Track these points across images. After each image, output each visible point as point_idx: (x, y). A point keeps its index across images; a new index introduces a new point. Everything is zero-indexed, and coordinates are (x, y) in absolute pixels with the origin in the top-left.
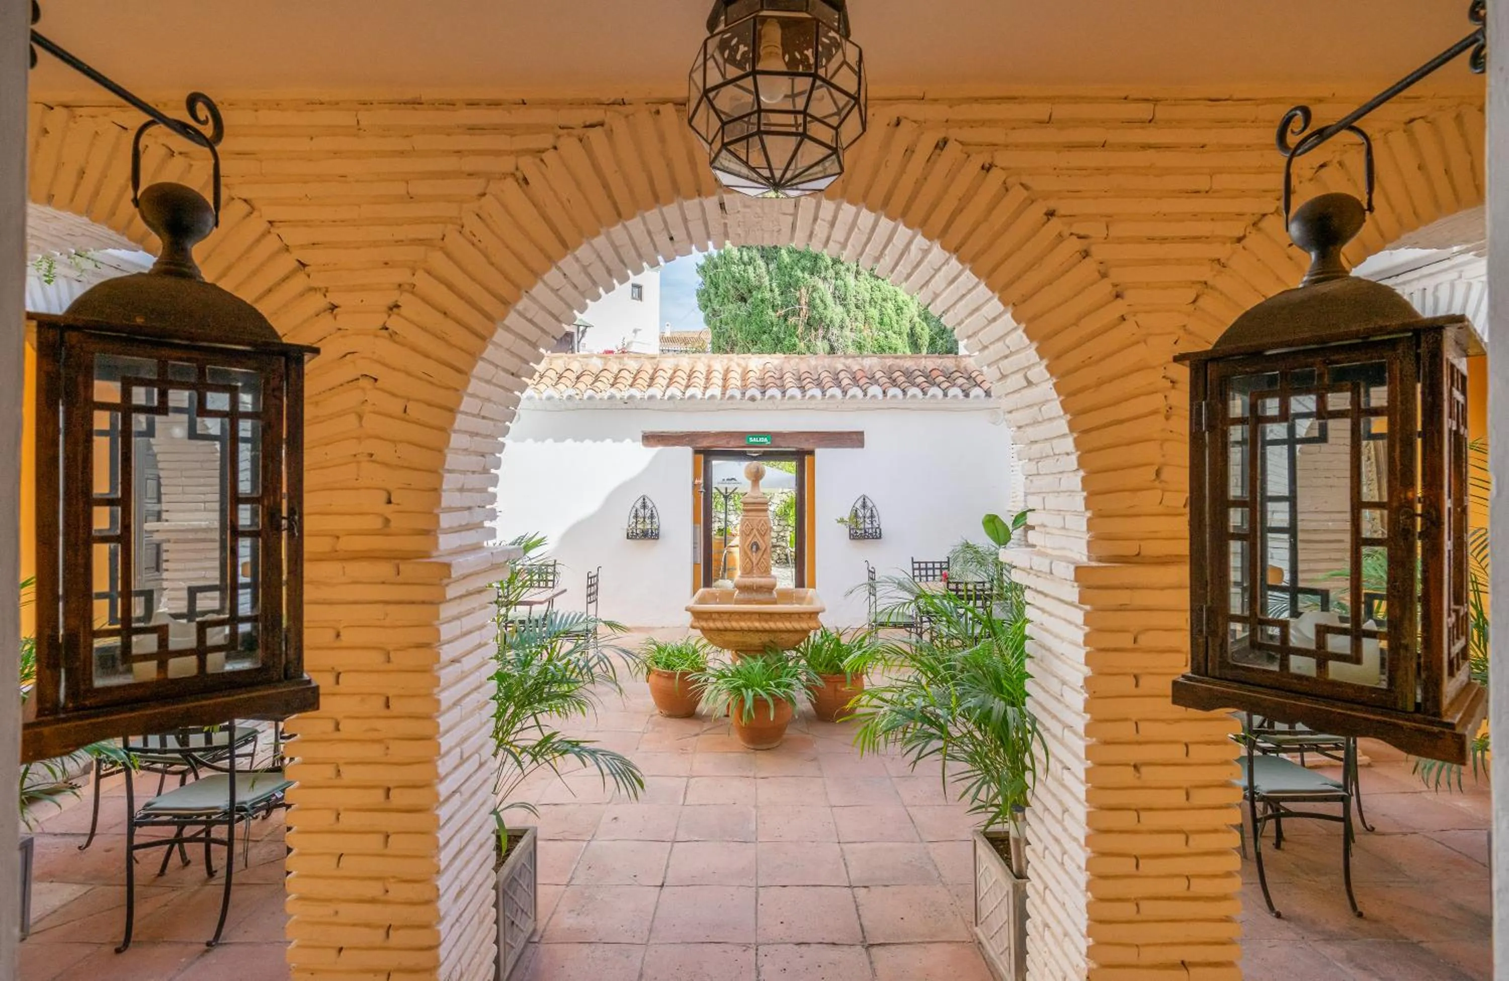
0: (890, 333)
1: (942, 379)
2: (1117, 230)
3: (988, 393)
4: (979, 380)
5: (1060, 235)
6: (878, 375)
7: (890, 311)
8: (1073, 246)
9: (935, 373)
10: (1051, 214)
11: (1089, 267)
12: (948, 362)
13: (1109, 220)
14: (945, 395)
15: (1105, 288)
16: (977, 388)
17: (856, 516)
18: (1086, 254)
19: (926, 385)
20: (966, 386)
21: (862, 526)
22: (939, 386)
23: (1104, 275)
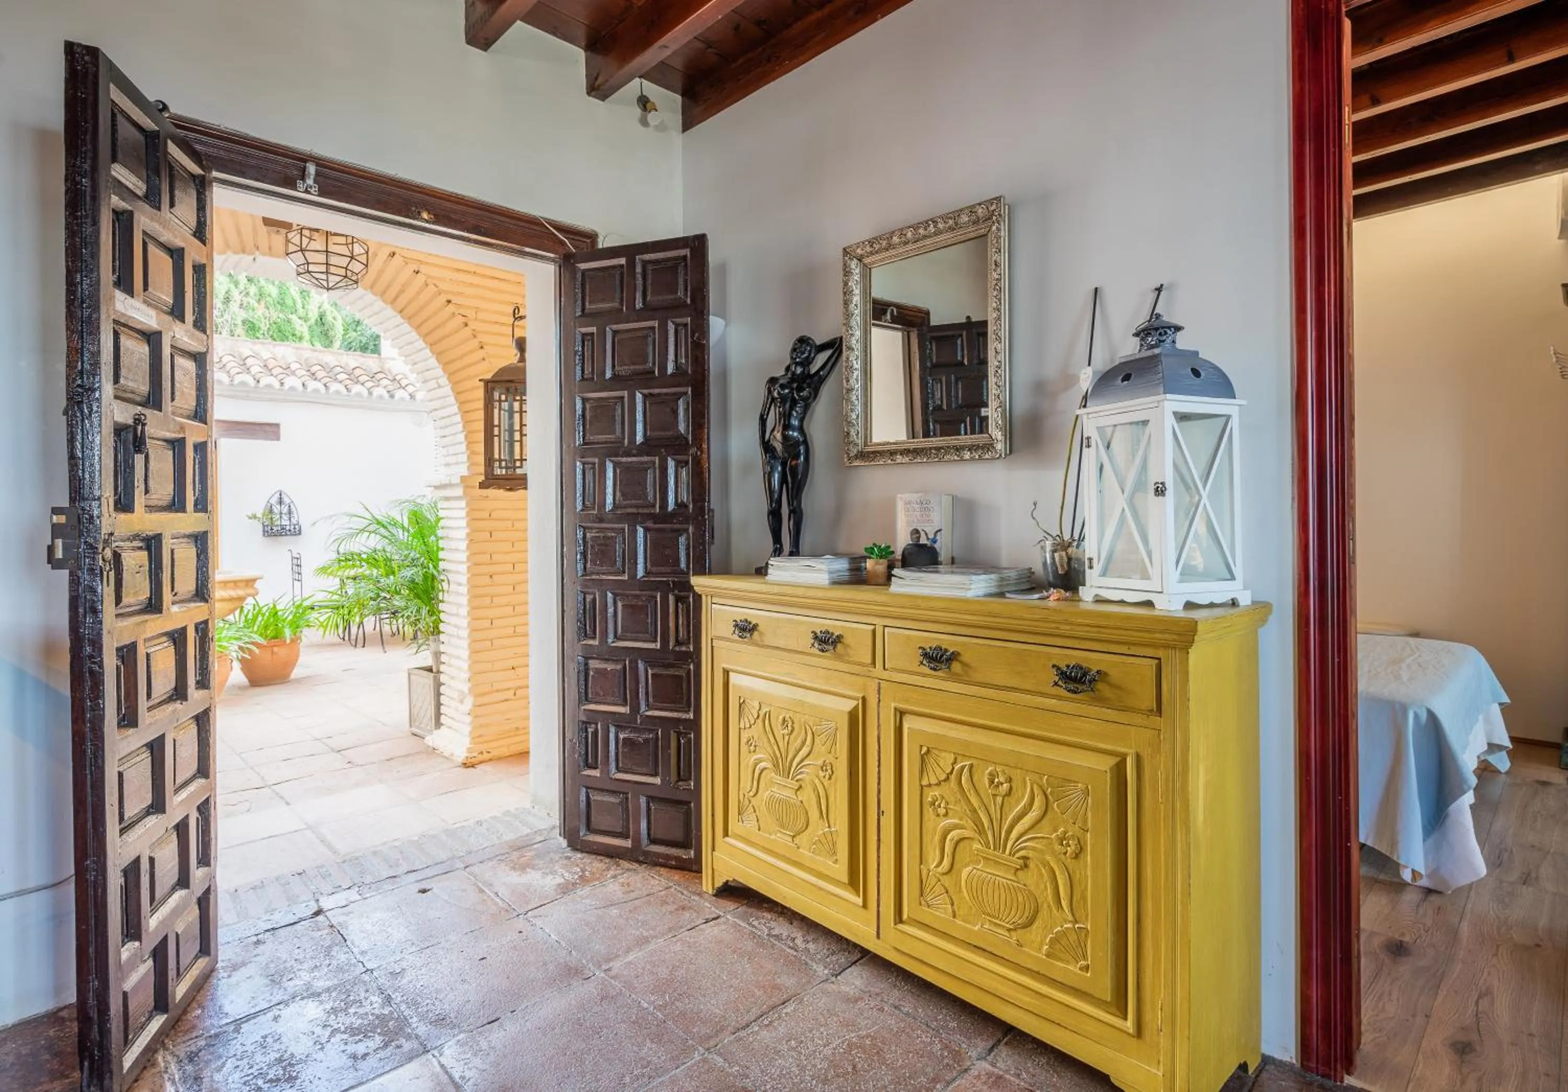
0: (294, 317)
1: (365, 378)
2: (481, 316)
3: (412, 396)
4: (404, 383)
5: (454, 313)
6: (294, 366)
7: (293, 293)
8: (460, 320)
9: (358, 372)
10: (449, 302)
11: (467, 332)
12: (370, 362)
13: (477, 310)
14: (370, 393)
15: (475, 343)
16: (402, 391)
17: (271, 511)
18: (466, 325)
19: (348, 382)
20: (390, 388)
21: (279, 523)
22: (363, 384)
23: (475, 336)
